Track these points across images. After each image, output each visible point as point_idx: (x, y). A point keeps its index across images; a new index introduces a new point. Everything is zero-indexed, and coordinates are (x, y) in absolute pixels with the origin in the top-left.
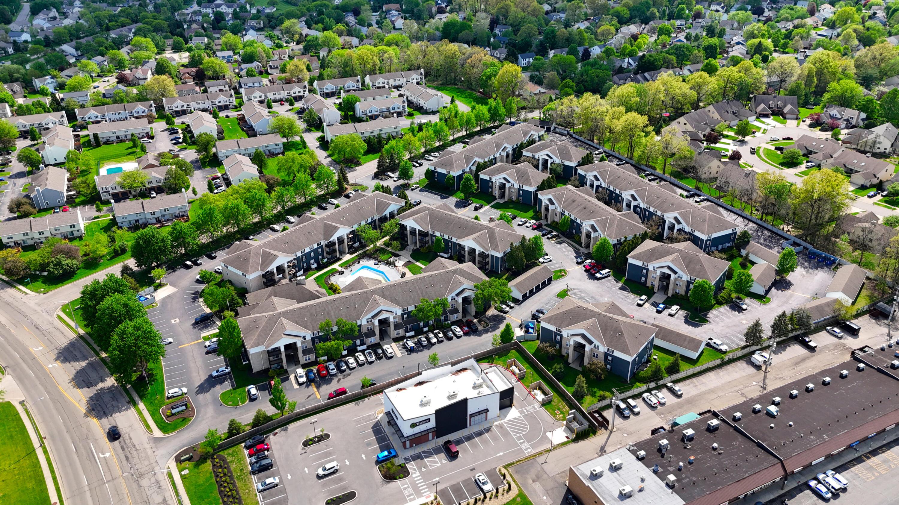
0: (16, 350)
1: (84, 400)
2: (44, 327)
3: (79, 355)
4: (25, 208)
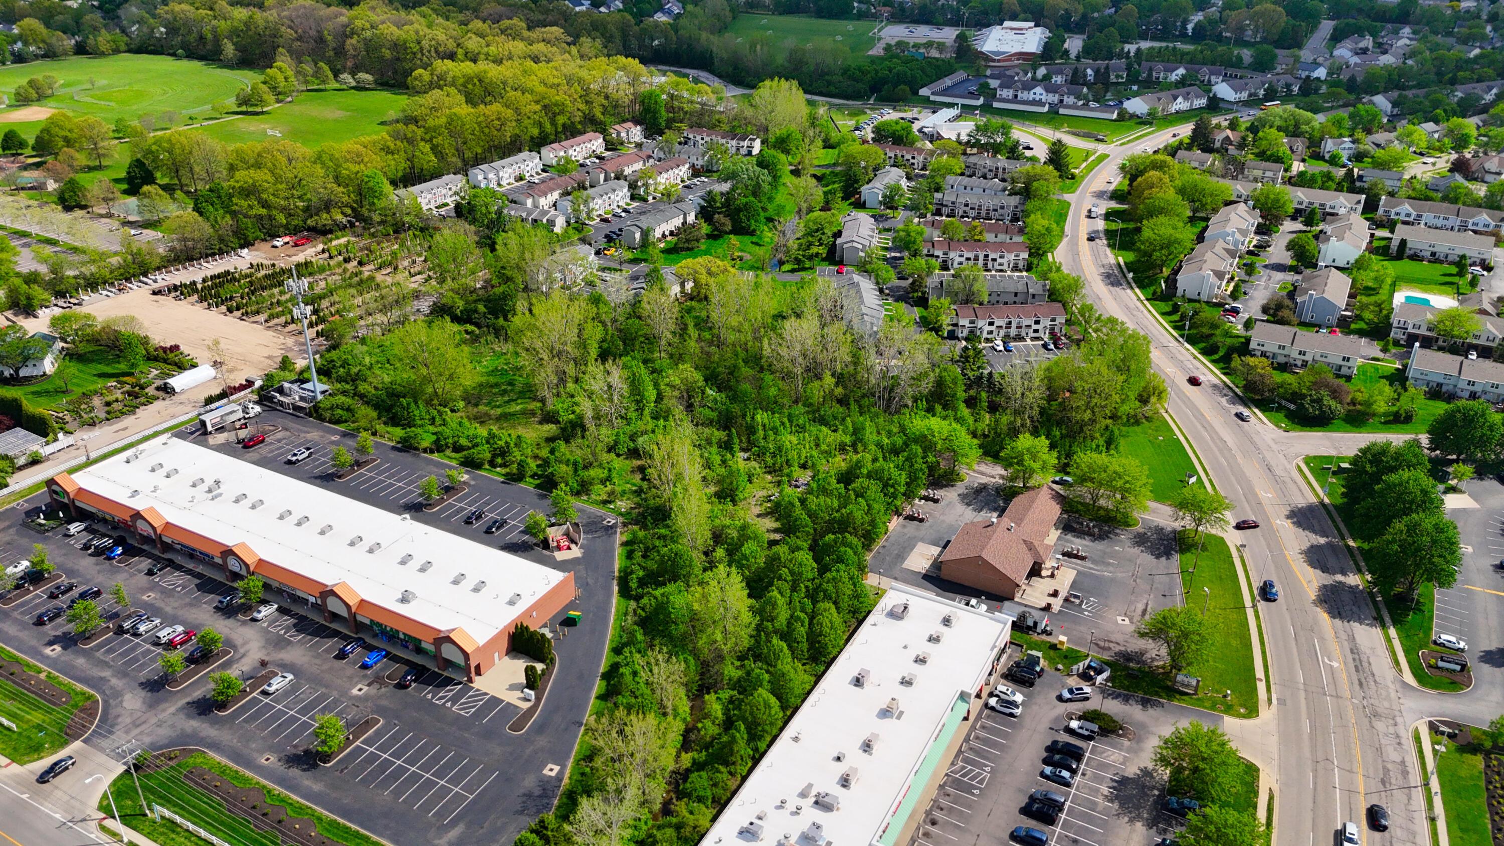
0: (1239, 484)
1: (1316, 585)
2: (1278, 471)
3: (1317, 527)
4: (1285, 313)
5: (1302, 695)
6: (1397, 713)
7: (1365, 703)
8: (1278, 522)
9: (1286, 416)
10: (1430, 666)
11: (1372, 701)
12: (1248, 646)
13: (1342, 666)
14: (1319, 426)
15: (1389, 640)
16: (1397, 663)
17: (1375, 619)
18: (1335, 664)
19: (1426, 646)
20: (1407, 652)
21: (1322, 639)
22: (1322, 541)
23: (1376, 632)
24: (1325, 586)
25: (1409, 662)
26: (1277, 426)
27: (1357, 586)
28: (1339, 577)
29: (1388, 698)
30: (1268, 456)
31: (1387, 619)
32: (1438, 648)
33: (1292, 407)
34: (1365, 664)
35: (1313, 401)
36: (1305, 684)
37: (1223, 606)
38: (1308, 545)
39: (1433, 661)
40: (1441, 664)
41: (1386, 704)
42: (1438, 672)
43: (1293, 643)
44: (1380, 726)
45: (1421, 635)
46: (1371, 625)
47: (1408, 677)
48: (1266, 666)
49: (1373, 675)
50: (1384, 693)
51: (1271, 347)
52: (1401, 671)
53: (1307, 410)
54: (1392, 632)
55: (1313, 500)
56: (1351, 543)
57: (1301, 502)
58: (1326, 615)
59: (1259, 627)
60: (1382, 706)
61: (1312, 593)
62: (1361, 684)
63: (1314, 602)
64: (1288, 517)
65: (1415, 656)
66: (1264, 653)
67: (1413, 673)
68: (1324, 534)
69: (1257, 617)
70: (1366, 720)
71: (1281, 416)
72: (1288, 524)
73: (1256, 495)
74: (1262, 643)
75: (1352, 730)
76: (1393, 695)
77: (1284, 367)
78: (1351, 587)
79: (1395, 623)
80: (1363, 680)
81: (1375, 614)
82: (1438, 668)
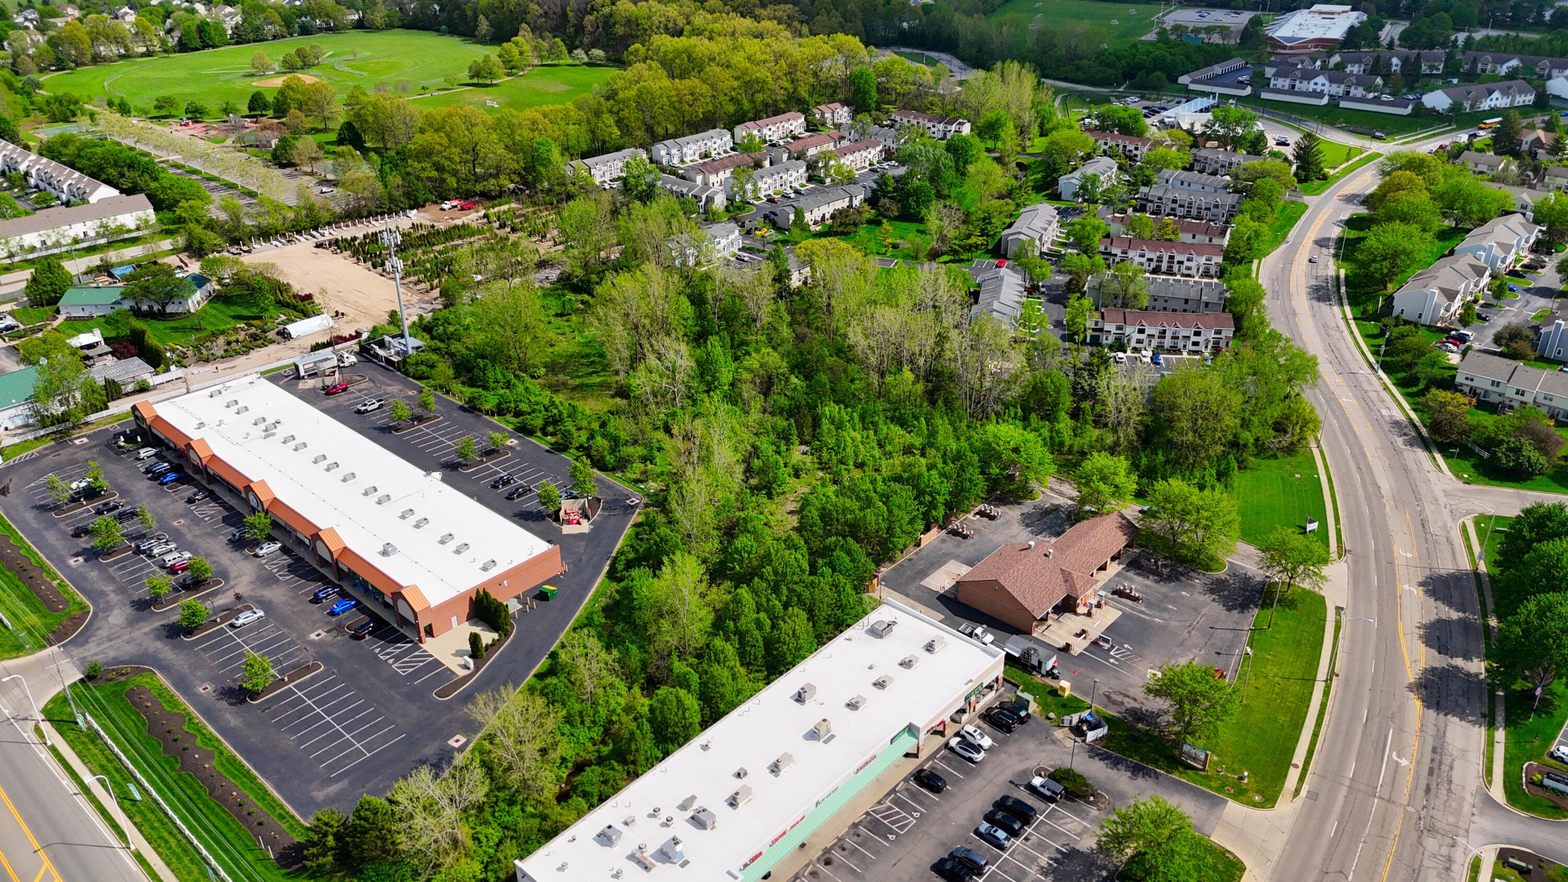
1: (1422, 665)
2: (1434, 529)
3: (1456, 597)
4: (1520, 345)
5: (1343, 791)
6: (1461, 832)
7: (1423, 813)
8: (1406, 587)
9: (1474, 466)
10: (1531, 782)
11: (1434, 813)
12: (1298, 726)
13: (1413, 766)
14: (1514, 481)
15: (1491, 743)
16: (1489, 772)
17: (1484, 716)
18: (1404, 762)
19: (1538, 757)
20: (1508, 761)
21: (1400, 730)
22: (1455, 615)
23: (1479, 733)
24: (1434, 670)
25: (1506, 774)
26: (1457, 476)
27: (1477, 675)
28: (1459, 662)
29: (1458, 813)
30: (1429, 509)
31: (1500, 718)
32: (1553, 762)
33: (1486, 455)
34: (1445, 768)
35: (1510, 450)
36: (1352, 779)
37: (1287, 675)
38: (1433, 617)
39: (1537, 777)
40: (1547, 782)
41: (1452, 819)
42: (1540, 792)
43: (1359, 730)
44: (1431, 844)
45: (1537, 743)
46: (1474, 723)
47: (1497, 792)
48: (1310, 752)
49: (1450, 782)
50: (1454, 805)
51: (1482, 383)
52: (1490, 783)
53: (1499, 459)
54: (1500, 735)
55: (1465, 565)
56: (1493, 622)
57: (1446, 567)
58: (1418, 703)
59: (1323, 706)
60: (1444, 820)
61: (1412, 675)
62: (1428, 790)
63: (1410, 688)
64: (1421, 584)
65: (1517, 769)
66: (1315, 735)
67: (1505, 787)
68: (1461, 608)
69: (1326, 693)
70: (1414, 834)
71: (1467, 464)
72: (1418, 592)
73: (1390, 552)
74: (1319, 724)
75: (1390, 842)
76: (1467, 809)
77: (1492, 408)
78: (1468, 675)
79: (1508, 723)
80: (1433, 786)
81: (1485, 710)
82: (1541, 785)
